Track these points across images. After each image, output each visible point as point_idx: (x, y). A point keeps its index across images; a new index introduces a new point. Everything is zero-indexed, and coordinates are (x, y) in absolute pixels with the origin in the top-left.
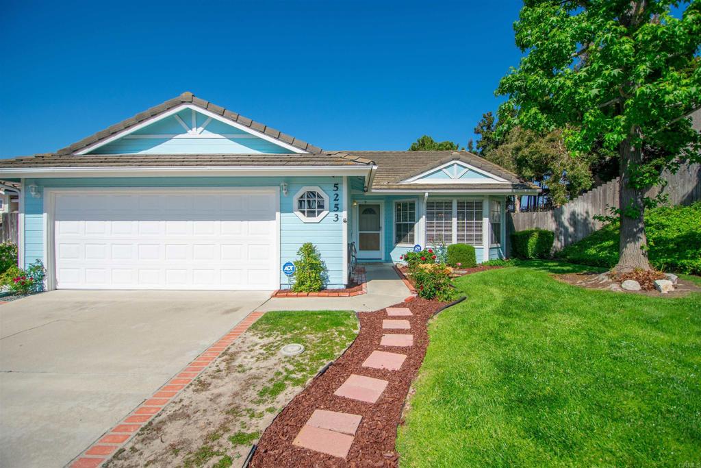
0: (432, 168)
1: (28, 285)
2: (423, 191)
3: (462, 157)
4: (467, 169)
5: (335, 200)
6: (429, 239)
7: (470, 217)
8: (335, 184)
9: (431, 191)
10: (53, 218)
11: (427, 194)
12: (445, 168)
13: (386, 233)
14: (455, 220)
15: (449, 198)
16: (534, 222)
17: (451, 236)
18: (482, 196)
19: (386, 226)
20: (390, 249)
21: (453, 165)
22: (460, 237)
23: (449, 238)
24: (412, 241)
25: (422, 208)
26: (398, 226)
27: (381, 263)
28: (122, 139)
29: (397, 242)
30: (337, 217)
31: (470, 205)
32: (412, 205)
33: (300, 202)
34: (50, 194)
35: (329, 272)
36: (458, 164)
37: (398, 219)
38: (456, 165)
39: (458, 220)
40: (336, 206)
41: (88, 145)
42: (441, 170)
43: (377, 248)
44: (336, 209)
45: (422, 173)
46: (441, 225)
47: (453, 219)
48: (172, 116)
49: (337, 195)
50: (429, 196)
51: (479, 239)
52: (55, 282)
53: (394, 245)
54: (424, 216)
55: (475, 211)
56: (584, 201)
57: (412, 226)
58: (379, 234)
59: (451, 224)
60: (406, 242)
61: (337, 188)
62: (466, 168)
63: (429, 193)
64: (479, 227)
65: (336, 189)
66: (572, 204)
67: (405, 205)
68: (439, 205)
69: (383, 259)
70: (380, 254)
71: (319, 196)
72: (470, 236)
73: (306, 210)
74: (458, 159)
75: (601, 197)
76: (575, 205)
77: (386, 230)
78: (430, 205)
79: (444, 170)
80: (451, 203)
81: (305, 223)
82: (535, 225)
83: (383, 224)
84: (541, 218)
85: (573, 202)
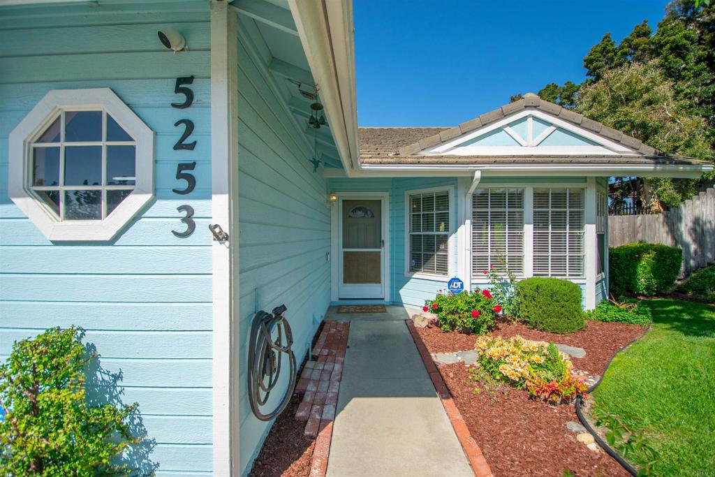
0: (484, 125)
2: (471, 167)
3: (544, 103)
4: (553, 128)
5: (179, 146)
6: (478, 264)
8: (180, 81)
9: (487, 167)
11: (478, 175)
12: (510, 125)
13: (392, 252)
15: (521, 184)
16: (638, 232)
19: (392, 238)
20: (399, 281)
21: (525, 119)
22: (539, 262)
23: (517, 262)
24: (443, 268)
25: (462, 204)
26: (415, 240)
27: (383, 306)
29: (415, 268)
30: (189, 220)
31: (559, 198)
32: (443, 199)
33: (39, 157)
35: (156, 449)
36: (535, 118)
37: (416, 226)
38: (530, 120)
39: (535, 228)
40: (186, 172)
42: (501, 129)
43: (377, 280)
44: (184, 184)
45: (464, 134)
46: (501, 238)
47: (526, 226)
49: (190, 126)
50: (483, 179)
51: (578, 265)
53: (407, 274)
54: (468, 222)
55: (568, 210)
57: (444, 239)
58: (378, 255)
59: (521, 237)
60: (431, 270)
61: (190, 95)
62: (550, 124)
63: (482, 172)
64: (577, 241)
65: (182, 98)
66: (698, 202)
67: (428, 199)
68: (498, 199)
69: (388, 299)
70: (380, 291)
71: (116, 131)
72: (558, 261)
73: (62, 189)
74: (536, 107)
76: (703, 203)
77: (392, 246)
78: (479, 200)
79: (507, 129)
80: (521, 195)
81: (56, 243)
82: (640, 236)
83: (386, 235)
84: (649, 225)
85: (699, 199)
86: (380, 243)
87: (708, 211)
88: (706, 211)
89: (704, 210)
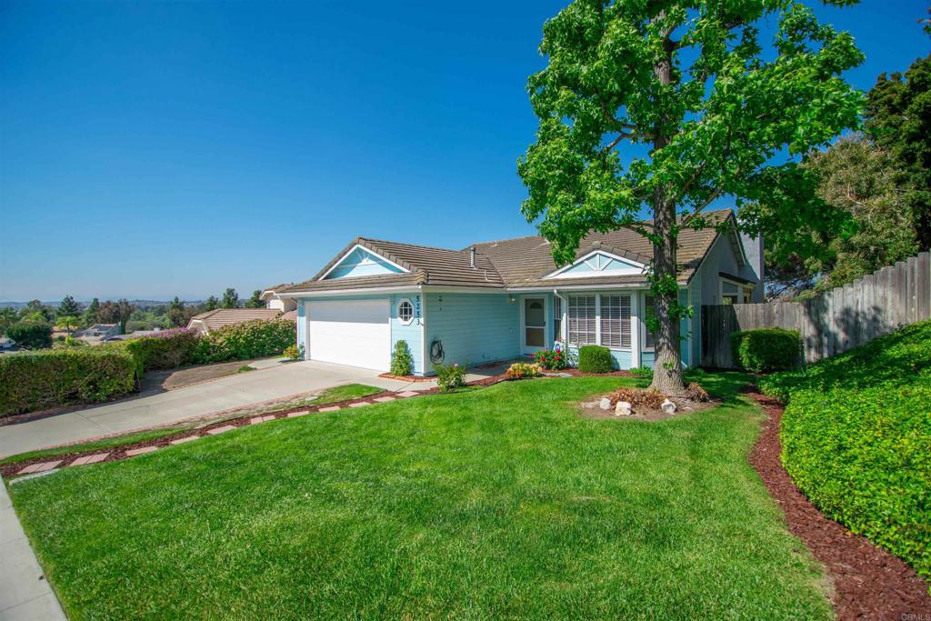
0: (573, 261)
1: (298, 357)
2: (551, 288)
4: (611, 260)
5: (417, 309)
6: (573, 337)
7: (615, 315)
8: (417, 298)
9: (558, 288)
10: (309, 319)
12: (587, 259)
13: (548, 329)
14: (598, 319)
15: (593, 293)
17: (594, 335)
18: (629, 290)
20: (551, 346)
21: (595, 255)
22: (603, 338)
23: (592, 337)
26: (556, 322)
28: (337, 268)
29: (556, 339)
30: (419, 322)
31: (615, 300)
33: (401, 310)
34: (308, 305)
35: (415, 363)
36: (600, 254)
37: (556, 314)
38: (597, 255)
39: (602, 318)
40: (418, 313)
41: (323, 274)
42: (582, 262)
43: (542, 344)
44: (418, 315)
46: (584, 322)
47: (597, 317)
48: (353, 253)
49: (419, 305)
51: (626, 341)
52: (310, 356)
53: (553, 342)
54: (565, 314)
55: (620, 307)
56: (875, 282)
58: (543, 330)
59: (594, 323)
61: (419, 300)
62: (609, 258)
63: (557, 290)
64: (626, 326)
66: (850, 290)
68: (582, 301)
71: (410, 306)
72: (615, 337)
73: (403, 316)
74: (603, 248)
75: (916, 275)
76: (857, 290)
77: (548, 325)
78: (573, 302)
79: (585, 262)
80: (594, 298)
81: (403, 325)
82: (776, 324)
83: (547, 319)
84: (787, 312)
85: (852, 287)
86: (544, 324)
87: (866, 299)
88: (863, 298)
89: (859, 297)
